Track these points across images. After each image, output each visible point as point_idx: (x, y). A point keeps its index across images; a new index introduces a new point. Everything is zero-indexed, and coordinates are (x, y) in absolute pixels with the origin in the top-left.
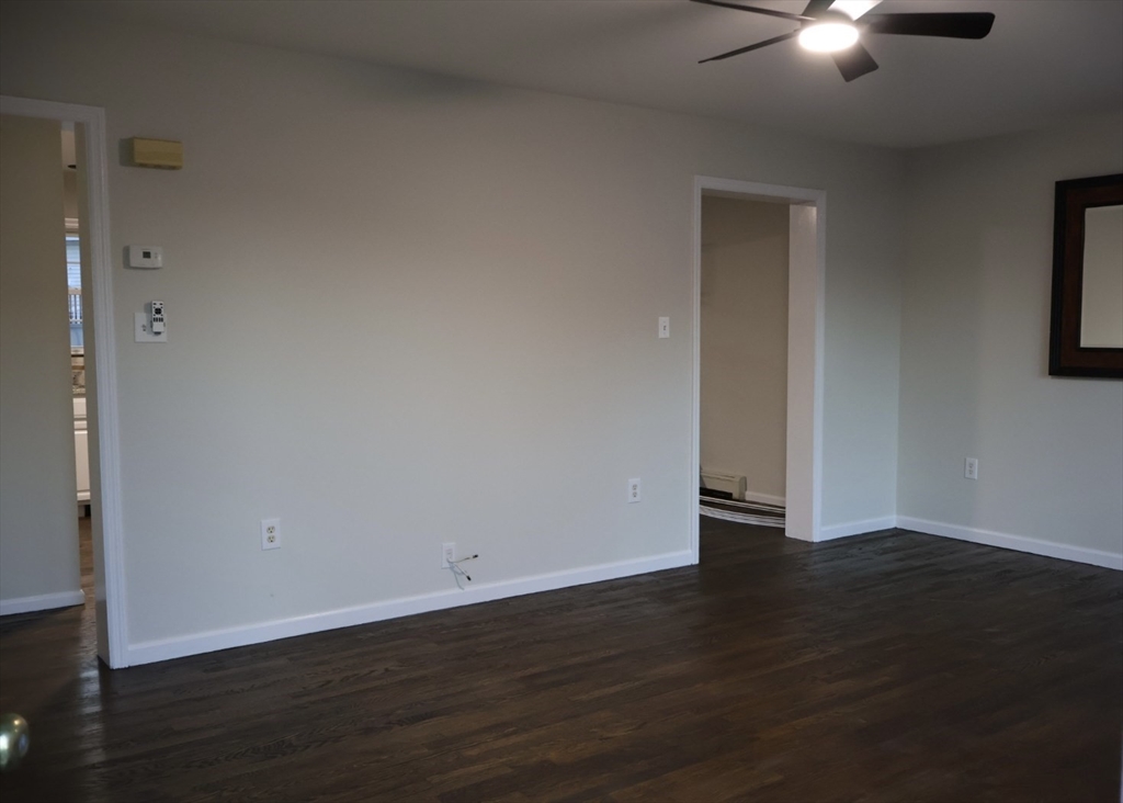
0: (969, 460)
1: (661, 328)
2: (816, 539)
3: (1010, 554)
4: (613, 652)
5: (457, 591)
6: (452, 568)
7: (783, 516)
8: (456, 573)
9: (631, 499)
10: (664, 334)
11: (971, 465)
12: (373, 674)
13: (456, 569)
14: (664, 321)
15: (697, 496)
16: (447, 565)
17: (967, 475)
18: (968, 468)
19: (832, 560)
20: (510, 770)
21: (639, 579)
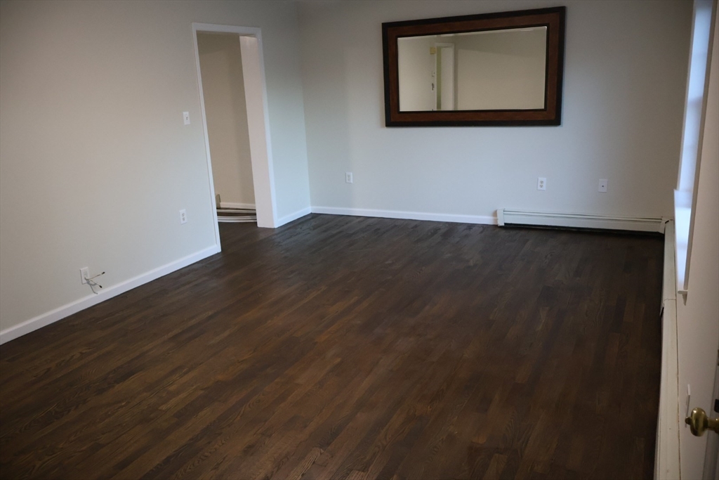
0: (348, 173)
1: (185, 119)
2: (276, 226)
3: (373, 219)
4: (210, 313)
5: (94, 295)
6: (88, 283)
7: (255, 214)
8: (91, 285)
9: (182, 222)
10: (187, 122)
11: (349, 176)
12: (75, 357)
13: (91, 282)
14: (186, 114)
15: (215, 211)
16: (85, 281)
17: (347, 181)
18: (347, 178)
19: (291, 237)
20: (202, 392)
21: (193, 267)
